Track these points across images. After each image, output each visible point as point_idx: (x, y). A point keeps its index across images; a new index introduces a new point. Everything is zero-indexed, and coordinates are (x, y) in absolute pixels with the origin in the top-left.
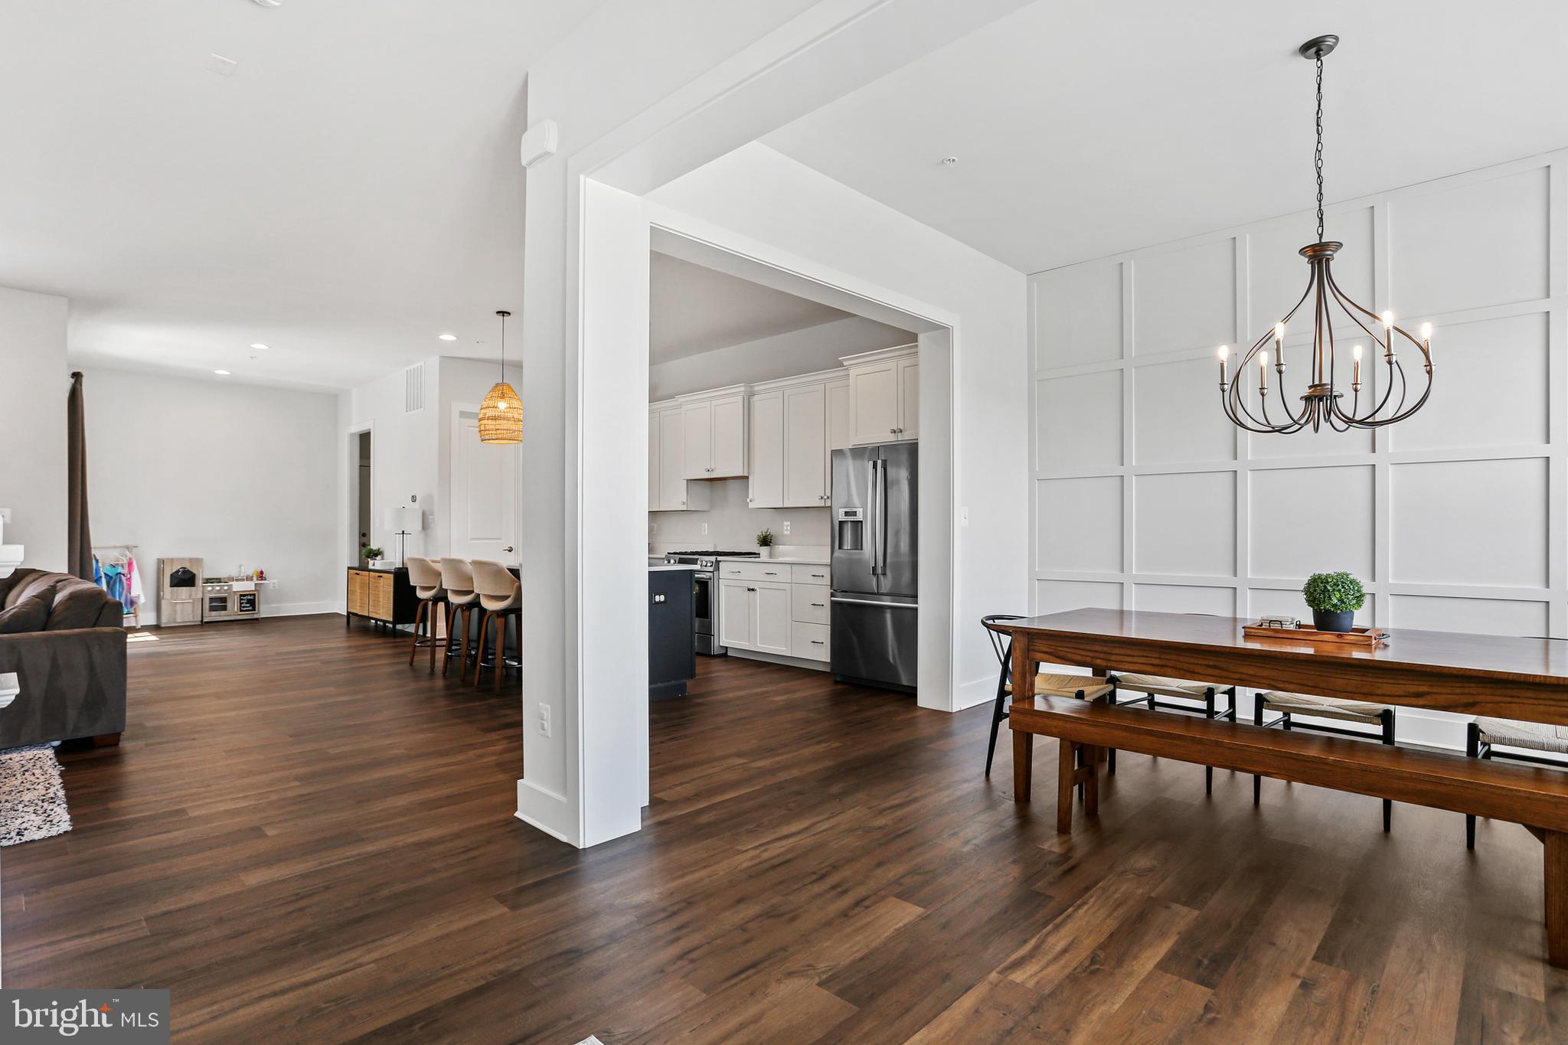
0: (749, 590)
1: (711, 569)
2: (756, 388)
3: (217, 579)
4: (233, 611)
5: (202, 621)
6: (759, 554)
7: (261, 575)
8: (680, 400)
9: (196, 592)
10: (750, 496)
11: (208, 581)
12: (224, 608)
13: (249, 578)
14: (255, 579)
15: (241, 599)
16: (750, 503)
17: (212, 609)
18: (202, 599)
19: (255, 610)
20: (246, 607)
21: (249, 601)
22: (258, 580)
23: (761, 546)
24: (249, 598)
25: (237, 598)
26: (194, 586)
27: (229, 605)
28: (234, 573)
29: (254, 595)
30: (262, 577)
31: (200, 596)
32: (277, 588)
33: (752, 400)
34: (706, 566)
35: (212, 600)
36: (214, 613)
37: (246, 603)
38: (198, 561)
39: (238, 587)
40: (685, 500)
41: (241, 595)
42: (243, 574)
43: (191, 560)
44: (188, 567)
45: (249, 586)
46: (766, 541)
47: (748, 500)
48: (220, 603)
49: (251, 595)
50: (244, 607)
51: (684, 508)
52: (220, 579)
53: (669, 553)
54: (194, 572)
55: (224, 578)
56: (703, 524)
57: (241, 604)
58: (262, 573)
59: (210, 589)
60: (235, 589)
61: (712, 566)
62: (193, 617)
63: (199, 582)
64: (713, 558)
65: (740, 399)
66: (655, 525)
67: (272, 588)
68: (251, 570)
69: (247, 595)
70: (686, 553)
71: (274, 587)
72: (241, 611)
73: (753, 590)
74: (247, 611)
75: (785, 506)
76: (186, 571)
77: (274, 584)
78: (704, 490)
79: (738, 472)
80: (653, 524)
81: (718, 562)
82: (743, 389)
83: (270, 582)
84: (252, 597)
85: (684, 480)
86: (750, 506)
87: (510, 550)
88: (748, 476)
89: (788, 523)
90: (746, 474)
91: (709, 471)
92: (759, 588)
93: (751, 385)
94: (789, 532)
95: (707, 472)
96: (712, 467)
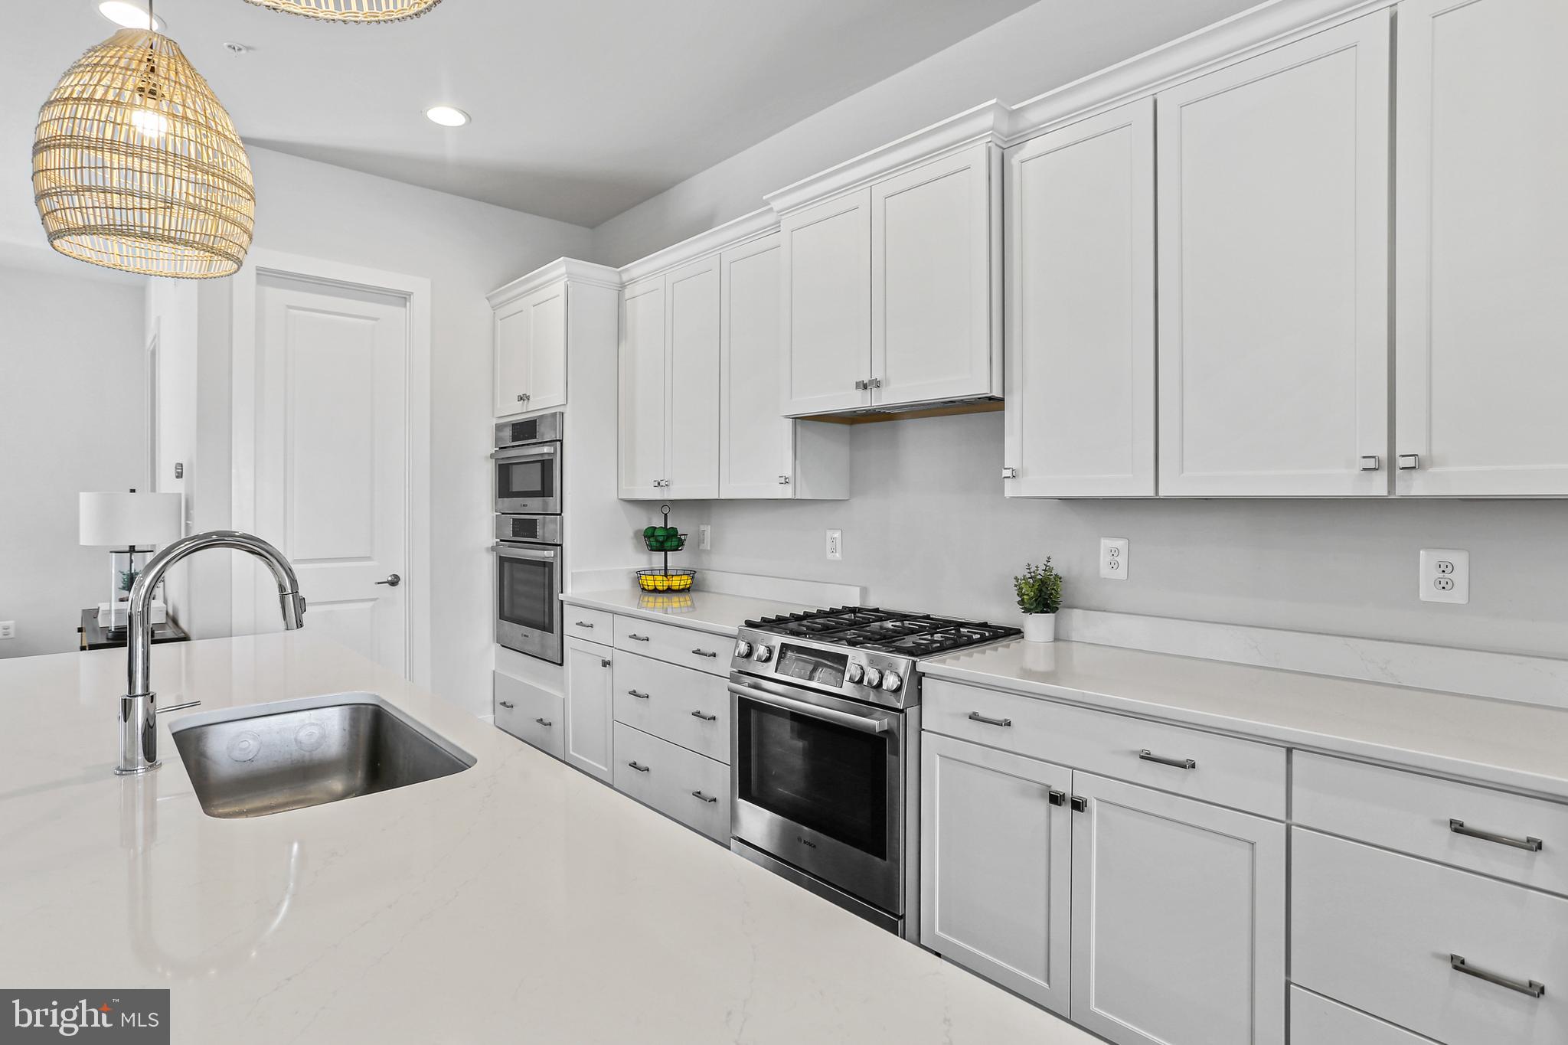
0: (1055, 799)
2: (1034, 117)
8: (777, 205)
10: (1011, 460)
16: (1008, 485)
23: (1027, 611)
33: (1015, 160)
40: (789, 473)
46: (1043, 596)
51: (787, 493)
56: (829, 534)
65: (977, 155)
73: (1073, 802)
75: (1165, 493)
78: (833, 446)
79: (977, 386)
80: (702, 528)
81: (918, 677)
82: (988, 120)
85: (787, 417)
86: (1008, 493)
87: (394, 582)
88: (1002, 400)
89: (1121, 544)
90: (997, 393)
91: (865, 387)
92: (1097, 799)
93: (1014, 107)
94: (1121, 573)
95: (860, 392)
96: (878, 375)
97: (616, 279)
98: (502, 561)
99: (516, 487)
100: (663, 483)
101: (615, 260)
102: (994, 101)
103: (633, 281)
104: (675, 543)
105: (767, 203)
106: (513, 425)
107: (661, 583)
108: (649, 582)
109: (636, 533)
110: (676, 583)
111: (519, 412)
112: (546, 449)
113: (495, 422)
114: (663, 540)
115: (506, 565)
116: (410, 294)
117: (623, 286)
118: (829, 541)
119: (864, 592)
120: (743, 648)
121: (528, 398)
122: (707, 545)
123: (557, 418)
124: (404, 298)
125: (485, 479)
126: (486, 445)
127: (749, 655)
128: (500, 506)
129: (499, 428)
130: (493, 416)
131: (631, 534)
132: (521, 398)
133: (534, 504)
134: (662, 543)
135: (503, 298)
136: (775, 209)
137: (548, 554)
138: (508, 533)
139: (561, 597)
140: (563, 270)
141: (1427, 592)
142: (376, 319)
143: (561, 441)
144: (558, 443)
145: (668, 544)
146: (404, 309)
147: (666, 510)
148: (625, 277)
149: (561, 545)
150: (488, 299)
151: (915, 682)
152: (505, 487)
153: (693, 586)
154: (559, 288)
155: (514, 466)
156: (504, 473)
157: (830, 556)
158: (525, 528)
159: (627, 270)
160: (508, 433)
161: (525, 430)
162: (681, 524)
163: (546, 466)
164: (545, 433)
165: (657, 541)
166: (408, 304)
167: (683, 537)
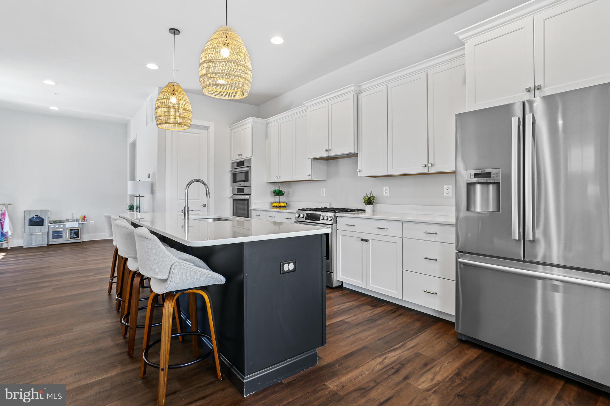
0: (362, 240)
1: (331, 222)
2: (364, 87)
3: (59, 221)
4: (66, 238)
5: (48, 244)
6: (365, 210)
7: (84, 219)
8: (306, 105)
9: (44, 229)
10: (359, 168)
11: (51, 222)
12: (61, 237)
13: (77, 220)
14: (80, 220)
15: (70, 232)
16: (359, 173)
17: (54, 237)
18: (48, 232)
19: (78, 238)
20: (74, 236)
21: (75, 233)
22: (82, 221)
23: (366, 204)
24: (75, 231)
25: (68, 232)
26: (43, 225)
27: (64, 235)
28: (69, 218)
29: (78, 229)
30: (84, 220)
31: (46, 230)
32: (94, 225)
33: (360, 97)
34: (327, 220)
35: (54, 233)
36: (55, 240)
37: (74, 234)
38: (46, 211)
39: (69, 225)
40: (310, 173)
41: (70, 230)
42: (75, 218)
43: (41, 211)
44: (40, 215)
45: (75, 225)
46: (369, 201)
47: (358, 171)
48: (58, 234)
49: (76, 229)
50: (72, 236)
51: (309, 178)
52: (61, 221)
53: (299, 210)
54: (44, 218)
55: (64, 220)
56: (322, 190)
57: (70, 234)
58: (85, 217)
59: (52, 226)
60: (67, 227)
61: (331, 220)
62: (43, 242)
63: (46, 222)
64: (332, 214)
65: (351, 96)
66: (291, 190)
67: (91, 225)
68: (79, 216)
69: (74, 230)
70: (310, 210)
71: (92, 225)
72: (71, 238)
73: (366, 241)
74: (74, 238)
75: (390, 174)
76: (38, 217)
77: (92, 223)
78: (322, 166)
79: (350, 150)
80: (289, 190)
81: (336, 217)
82: (353, 88)
83: (91, 222)
84: (77, 231)
85: (309, 159)
86: (359, 176)
87: (205, 206)
88: (358, 153)
89: (388, 188)
90: (356, 152)
91: (327, 151)
92: (371, 239)
93: (359, 85)
94: (388, 195)
95: (326, 152)
96: (330, 148)
97: (265, 122)
98: (234, 200)
99: (238, 179)
100: (278, 177)
101: (265, 117)
102: (354, 84)
103: (270, 123)
104: (282, 194)
105: (304, 104)
106: (237, 162)
107: (278, 205)
108: (275, 204)
109: (271, 192)
110: (282, 204)
111: (238, 159)
112: (247, 169)
113: (231, 162)
114: (278, 193)
115: (235, 202)
116: (209, 127)
117: (267, 124)
118: (322, 191)
119: (330, 204)
120: (297, 216)
121: (241, 155)
122: (291, 195)
123: (250, 160)
124: (207, 128)
125: (229, 178)
126: (229, 168)
127: (299, 217)
128: (233, 185)
129: (233, 163)
130: (231, 160)
131: (269, 192)
132: (239, 155)
133: (242, 184)
134: (278, 194)
135: (234, 127)
136: (306, 106)
137: (247, 197)
138: (236, 192)
139: (251, 208)
140: (251, 120)
141: (445, 194)
142: (200, 134)
143: (251, 166)
144: (250, 167)
145: (280, 194)
146: (207, 131)
147: (279, 185)
148: (268, 122)
149: (251, 195)
150: (229, 127)
151: (336, 218)
152: (234, 179)
153: (287, 206)
154: (250, 125)
155: (237, 174)
156: (234, 176)
157: (322, 195)
158: (241, 191)
159: (268, 120)
160: (236, 164)
161: (240, 164)
162: (283, 189)
163: (247, 174)
164: (246, 164)
165: (277, 193)
166: (208, 130)
167: (284, 192)
